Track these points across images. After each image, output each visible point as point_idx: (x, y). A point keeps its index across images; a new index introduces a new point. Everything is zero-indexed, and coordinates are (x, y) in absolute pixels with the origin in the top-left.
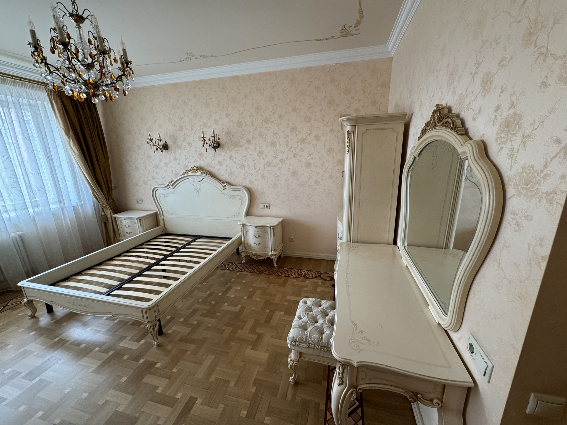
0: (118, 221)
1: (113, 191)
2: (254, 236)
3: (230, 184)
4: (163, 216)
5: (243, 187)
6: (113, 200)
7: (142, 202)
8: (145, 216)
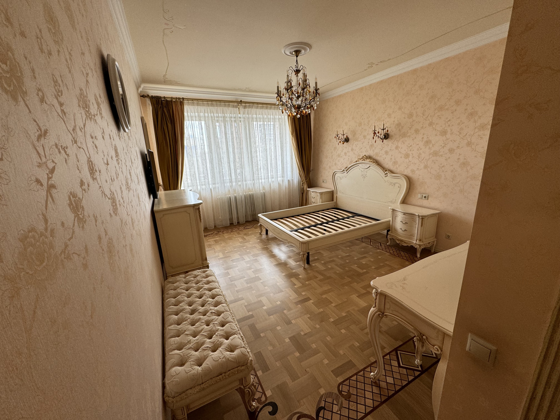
0: (309, 193)
1: (311, 172)
2: (402, 222)
3: (392, 172)
4: (337, 194)
5: (404, 176)
6: (310, 179)
7: (326, 182)
8: (325, 192)
